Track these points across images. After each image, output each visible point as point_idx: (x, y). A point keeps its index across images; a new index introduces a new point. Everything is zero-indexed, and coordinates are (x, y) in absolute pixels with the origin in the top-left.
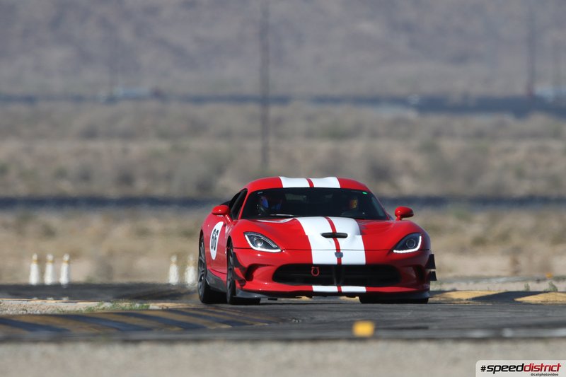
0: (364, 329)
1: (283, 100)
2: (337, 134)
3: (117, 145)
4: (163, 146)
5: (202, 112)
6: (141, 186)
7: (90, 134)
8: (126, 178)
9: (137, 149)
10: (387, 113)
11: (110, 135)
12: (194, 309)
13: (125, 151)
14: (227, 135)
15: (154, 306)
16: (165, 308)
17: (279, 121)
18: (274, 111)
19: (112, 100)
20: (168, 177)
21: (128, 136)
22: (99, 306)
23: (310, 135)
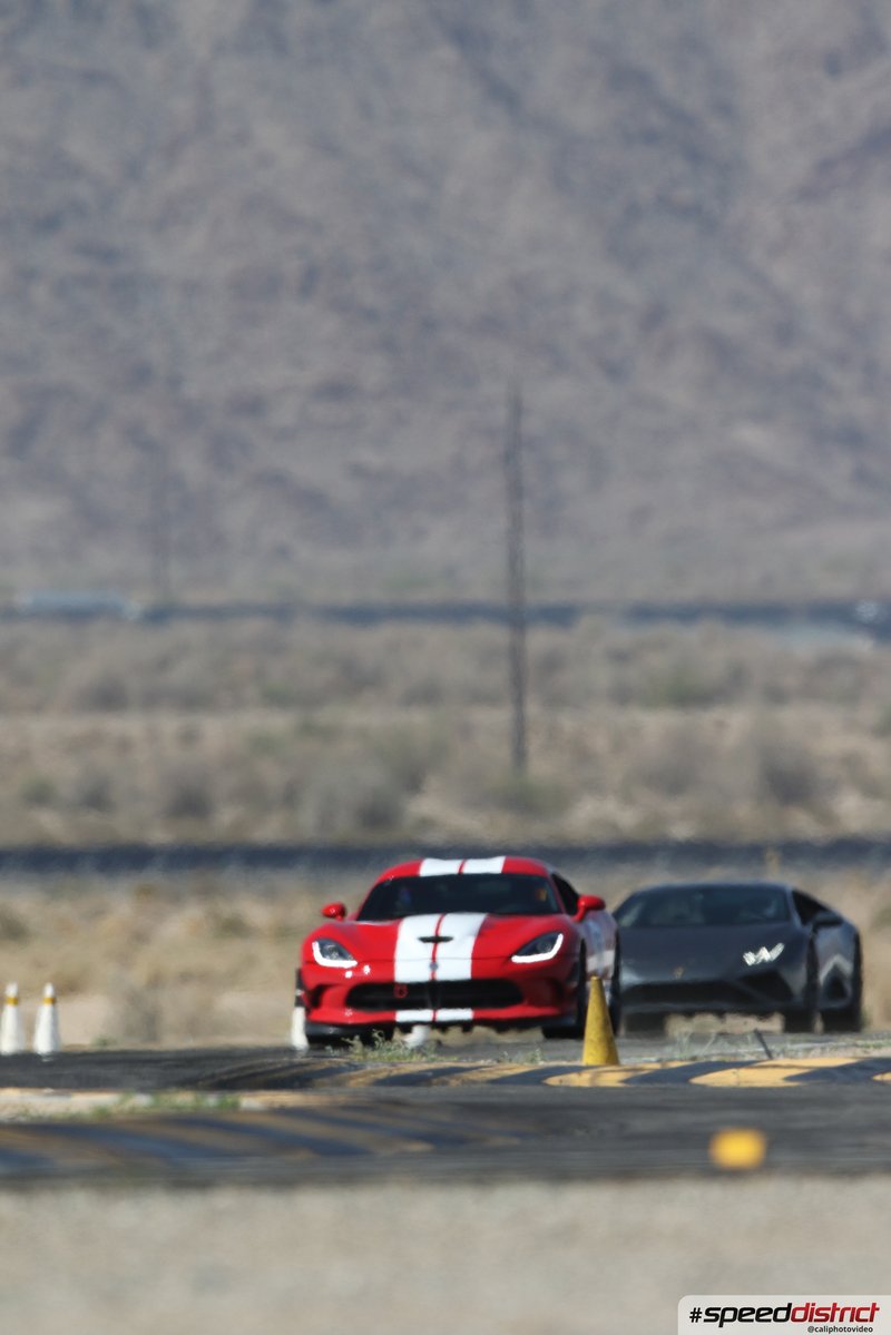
0: (738, 1148)
1: (561, 616)
2: (687, 695)
3: (170, 724)
4: (279, 723)
5: (369, 643)
6: (225, 821)
7: (108, 698)
8: (191, 803)
9: (218, 732)
10: (806, 644)
11: (152, 700)
12: (346, 1108)
13: (189, 738)
14: (427, 695)
15: (252, 1101)
16: (276, 1105)
17: (552, 663)
18: (540, 640)
19: (158, 616)
20: (290, 798)
21: (193, 700)
22: (122, 1102)
23: (623, 696)
